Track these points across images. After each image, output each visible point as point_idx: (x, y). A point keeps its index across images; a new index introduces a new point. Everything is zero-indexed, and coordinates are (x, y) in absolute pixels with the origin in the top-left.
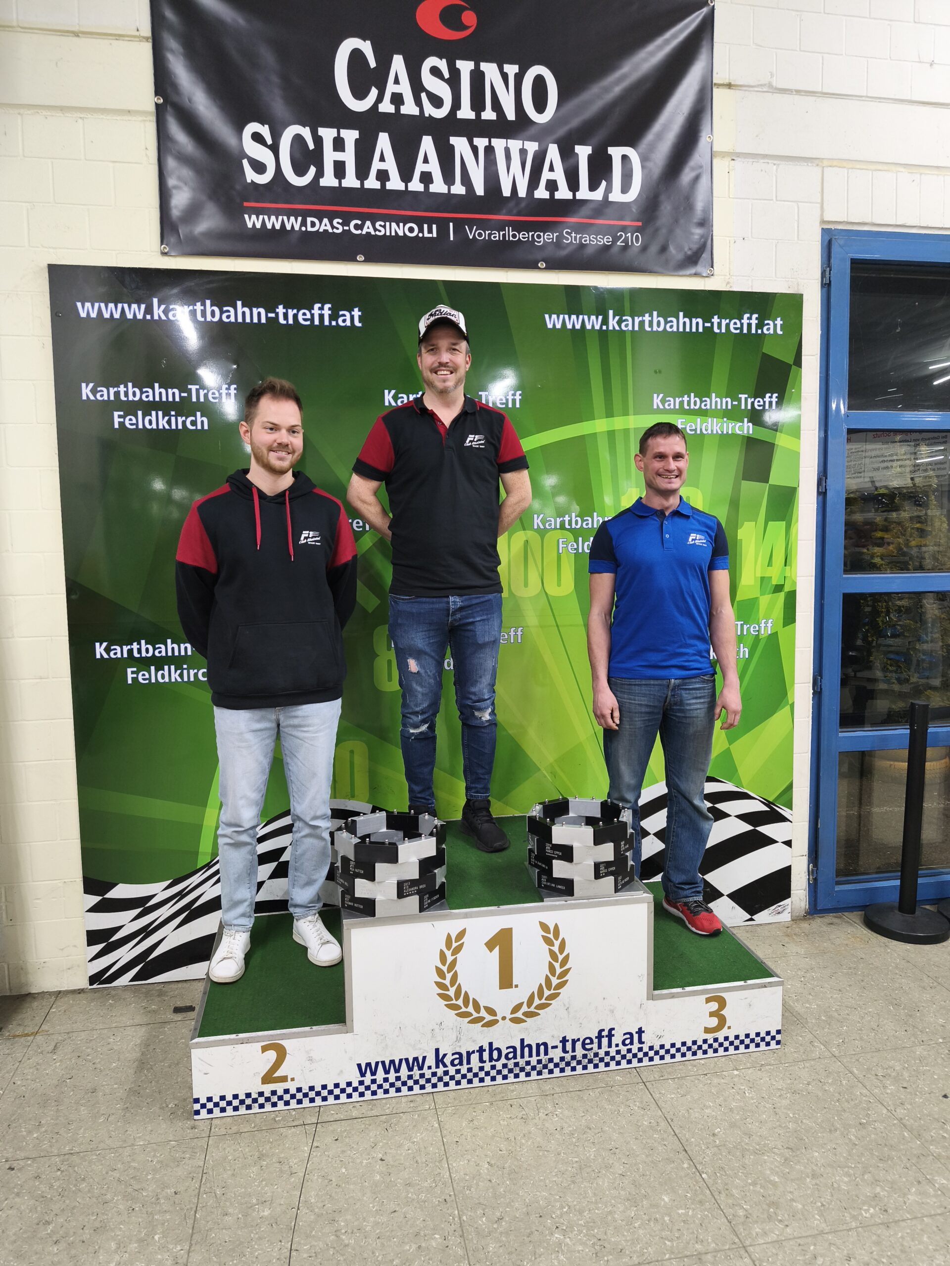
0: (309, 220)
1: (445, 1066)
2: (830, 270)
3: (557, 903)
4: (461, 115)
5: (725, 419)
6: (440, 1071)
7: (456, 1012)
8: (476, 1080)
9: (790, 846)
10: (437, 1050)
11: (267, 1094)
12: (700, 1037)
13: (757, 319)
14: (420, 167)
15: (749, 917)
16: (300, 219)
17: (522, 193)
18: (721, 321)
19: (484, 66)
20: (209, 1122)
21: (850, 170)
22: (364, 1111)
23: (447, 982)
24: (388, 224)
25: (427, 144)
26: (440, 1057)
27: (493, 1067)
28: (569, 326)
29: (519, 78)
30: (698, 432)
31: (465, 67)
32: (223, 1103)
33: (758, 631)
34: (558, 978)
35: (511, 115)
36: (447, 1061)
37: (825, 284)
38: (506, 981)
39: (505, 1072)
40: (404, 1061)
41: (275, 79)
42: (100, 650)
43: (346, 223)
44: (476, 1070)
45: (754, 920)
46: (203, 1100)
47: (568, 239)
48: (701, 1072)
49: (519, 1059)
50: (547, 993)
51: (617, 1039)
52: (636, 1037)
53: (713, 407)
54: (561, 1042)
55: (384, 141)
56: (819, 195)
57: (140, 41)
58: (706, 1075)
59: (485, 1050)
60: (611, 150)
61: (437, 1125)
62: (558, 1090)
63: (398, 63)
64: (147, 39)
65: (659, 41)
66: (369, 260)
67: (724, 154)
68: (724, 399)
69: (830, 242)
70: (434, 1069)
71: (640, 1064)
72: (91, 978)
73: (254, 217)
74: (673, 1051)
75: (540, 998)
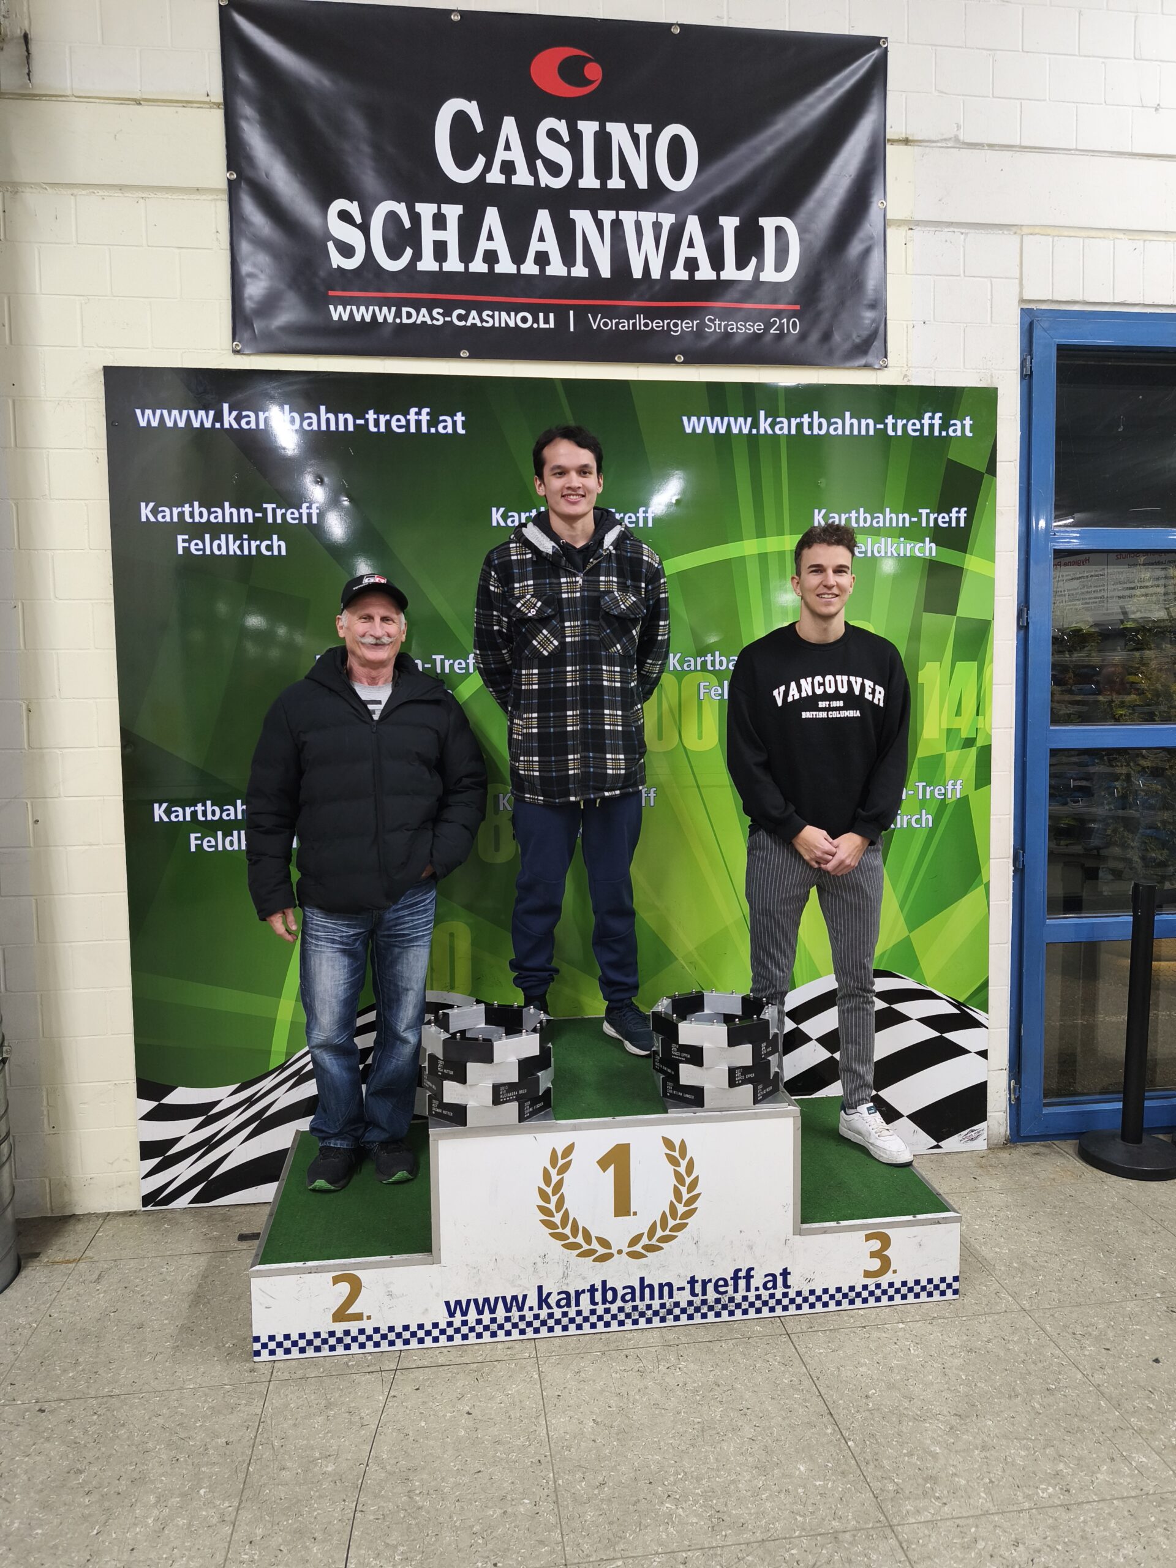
0: (404, 310)
1: (550, 1307)
2: (1032, 359)
3: (684, 1115)
4: (583, 184)
5: (902, 539)
6: (544, 1313)
7: (563, 1242)
8: (586, 1326)
9: (986, 1058)
10: (540, 1288)
11: (339, 1334)
12: (859, 1282)
13: (940, 418)
14: (535, 246)
15: (935, 1143)
16: (393, 309)
17: (656, 273)
18: (896, 422)
19: (611, 127)
20: (270, 1365)
21: (1056, 239)
22: (452, 1358)
23: (552, 1206)
24: (497, 313)
25: (543, 219)
26: (544, 1296)
27: (607, 1311)
28: (712, 430)
29: (652, 140)
30: (869, 554)
31: (588, 128)
32: (286, 1343)
33: (944, 794)
34: (685, 1206)
35: (642, 183)
36: (552, 1301)
37: (1026, 375)
38: (622, 1207)
39: (621, 1316)
40: (500, 1300)
41: (366, 149)
42: (159, 812)
43: (447, 313)
44: (586, 1313)
45: (940, 1147)
46: (264, 1339)
47: (710, 327)
48: (858, 1324)
49: (638, 1302)
50: (671, 1223)
51: (757, 1281)
52: (780, 1279)
53: (888, 525)
54: (688, 1282)
55: (492, 217)
56: (1018, 269)
57: (211, 108)
58: (864, 1327)
59: (597, 1290)
60: (763, 221)
61: (536, 1376)
62: (684, 1340)
63: (509, 127)
64: (218, 105)
65: (821, 91)
66: (475, 355)
67: (900, 223)
68: (900, 515)
69: (1031, 324)
70: (536, 1311)
71: (786, 1313)
72: (145, 1198)
73: (340, 308)
74: (825, 1298)
75: (664, 1229)
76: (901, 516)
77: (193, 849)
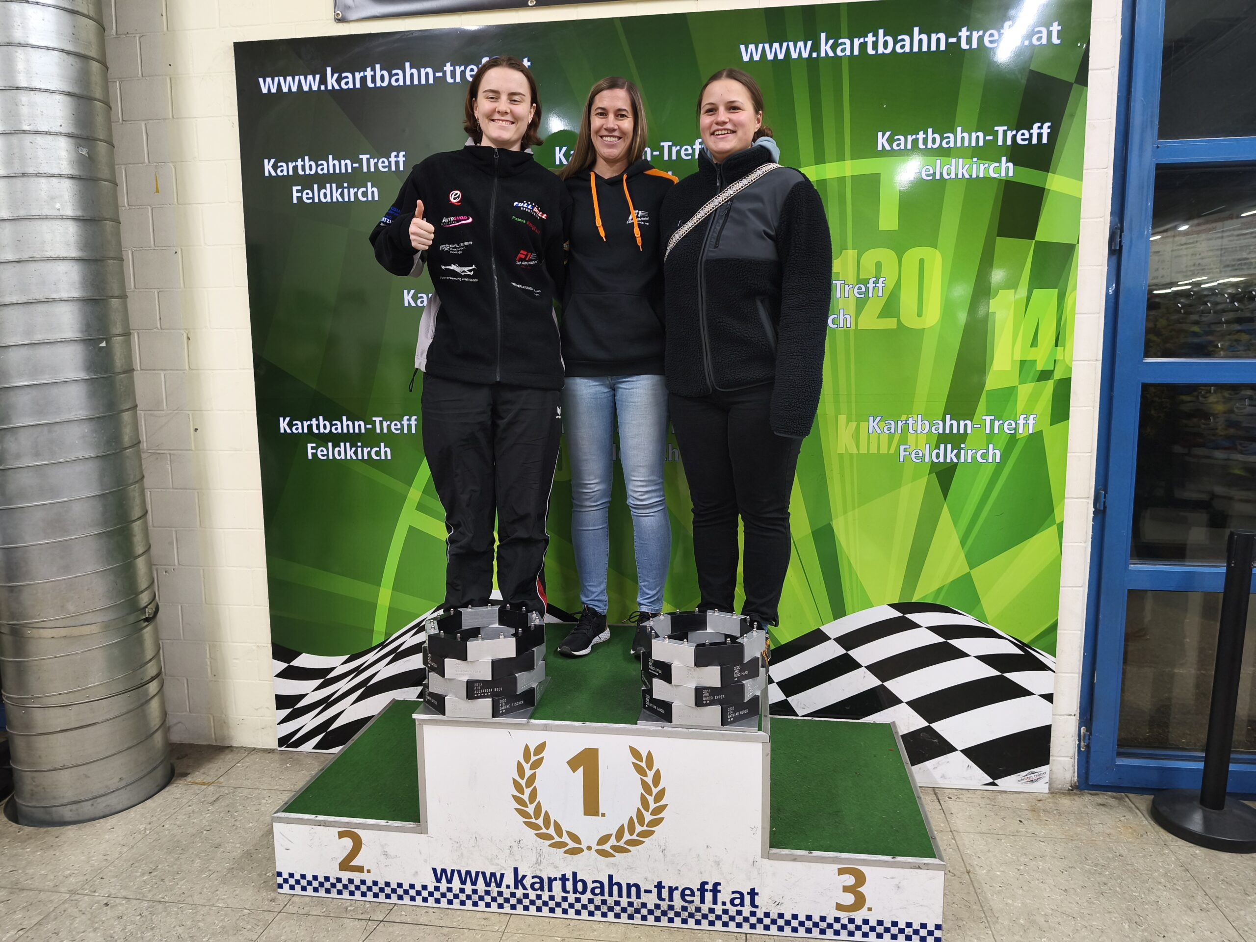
1: (524, 888)
3: (652, 728)
5: (975, 160)
6: (520, 893)
7: (536, 832)
8: (559, 910)
9: (1052, 702)
10: (516, 870)
11: (345, 881)
12: (831, 913)
15: (991, 780)
18: (971, 34)
20: (289, 897)
23: (526, 798)
26: (519, 877)
27: (578, 900)
28: (770, 57)
30: (938, 177)
32: (303, 882)
33: (1015, 429)
34: (651, 814)
36: (527, 882)
38: (591, 807)
39: (591, 907)
40: (480, 874)
42: (283, 425)
44: (558, 899)
45: (996, 785)
46: (285, 875)
49: (606, 897)
50: (639, 829)
51: (725, 896)
52: (747, 899)
53: (959, 144)
54: (655, 887)
59: (568, 880)
66: (542, 3)
68: (971, 134)
70: (512, 889)
71: (753, 931)
72: (280, 740)
74: (795, 923)
75: (631, 832)
76: (974, 135)
77: (310, 457)
